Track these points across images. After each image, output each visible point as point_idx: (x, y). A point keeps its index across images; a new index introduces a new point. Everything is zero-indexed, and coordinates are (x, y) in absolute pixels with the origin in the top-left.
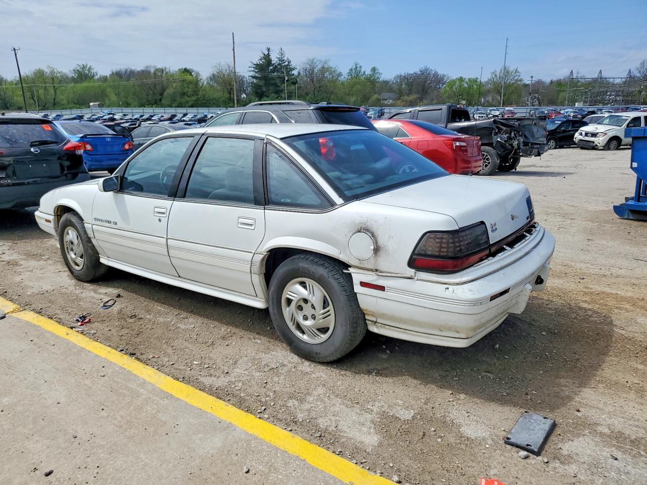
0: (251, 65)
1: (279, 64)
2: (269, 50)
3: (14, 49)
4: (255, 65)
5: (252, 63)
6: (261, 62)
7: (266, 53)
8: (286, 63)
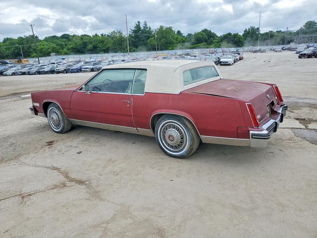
0: (130, 31)
1: (145, 30)
2: (139, 22)
3: (31, 25)
4: (133, 30)
5: (131, 29)
6: (136, 29)
7: (138, 24)
8: (148, 29)
